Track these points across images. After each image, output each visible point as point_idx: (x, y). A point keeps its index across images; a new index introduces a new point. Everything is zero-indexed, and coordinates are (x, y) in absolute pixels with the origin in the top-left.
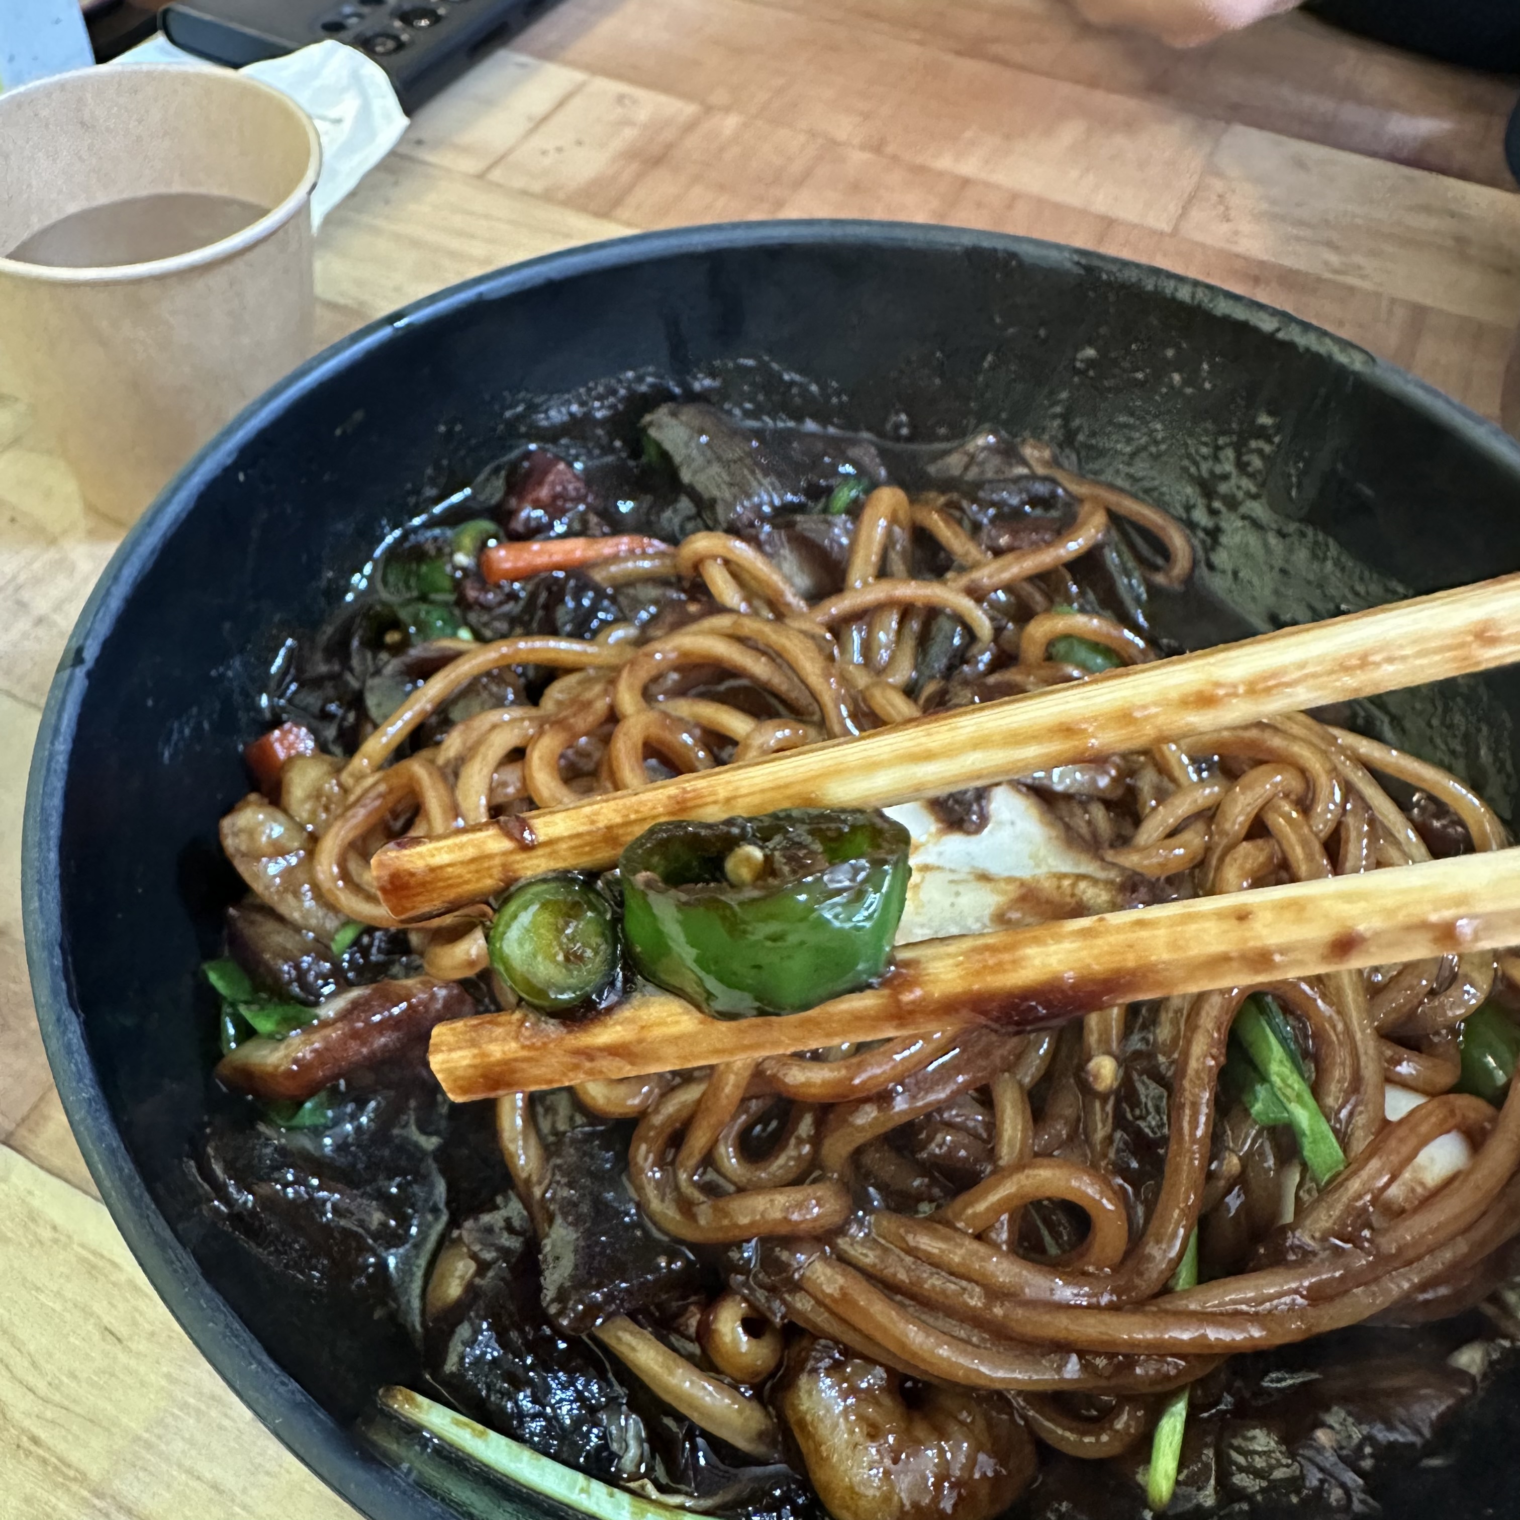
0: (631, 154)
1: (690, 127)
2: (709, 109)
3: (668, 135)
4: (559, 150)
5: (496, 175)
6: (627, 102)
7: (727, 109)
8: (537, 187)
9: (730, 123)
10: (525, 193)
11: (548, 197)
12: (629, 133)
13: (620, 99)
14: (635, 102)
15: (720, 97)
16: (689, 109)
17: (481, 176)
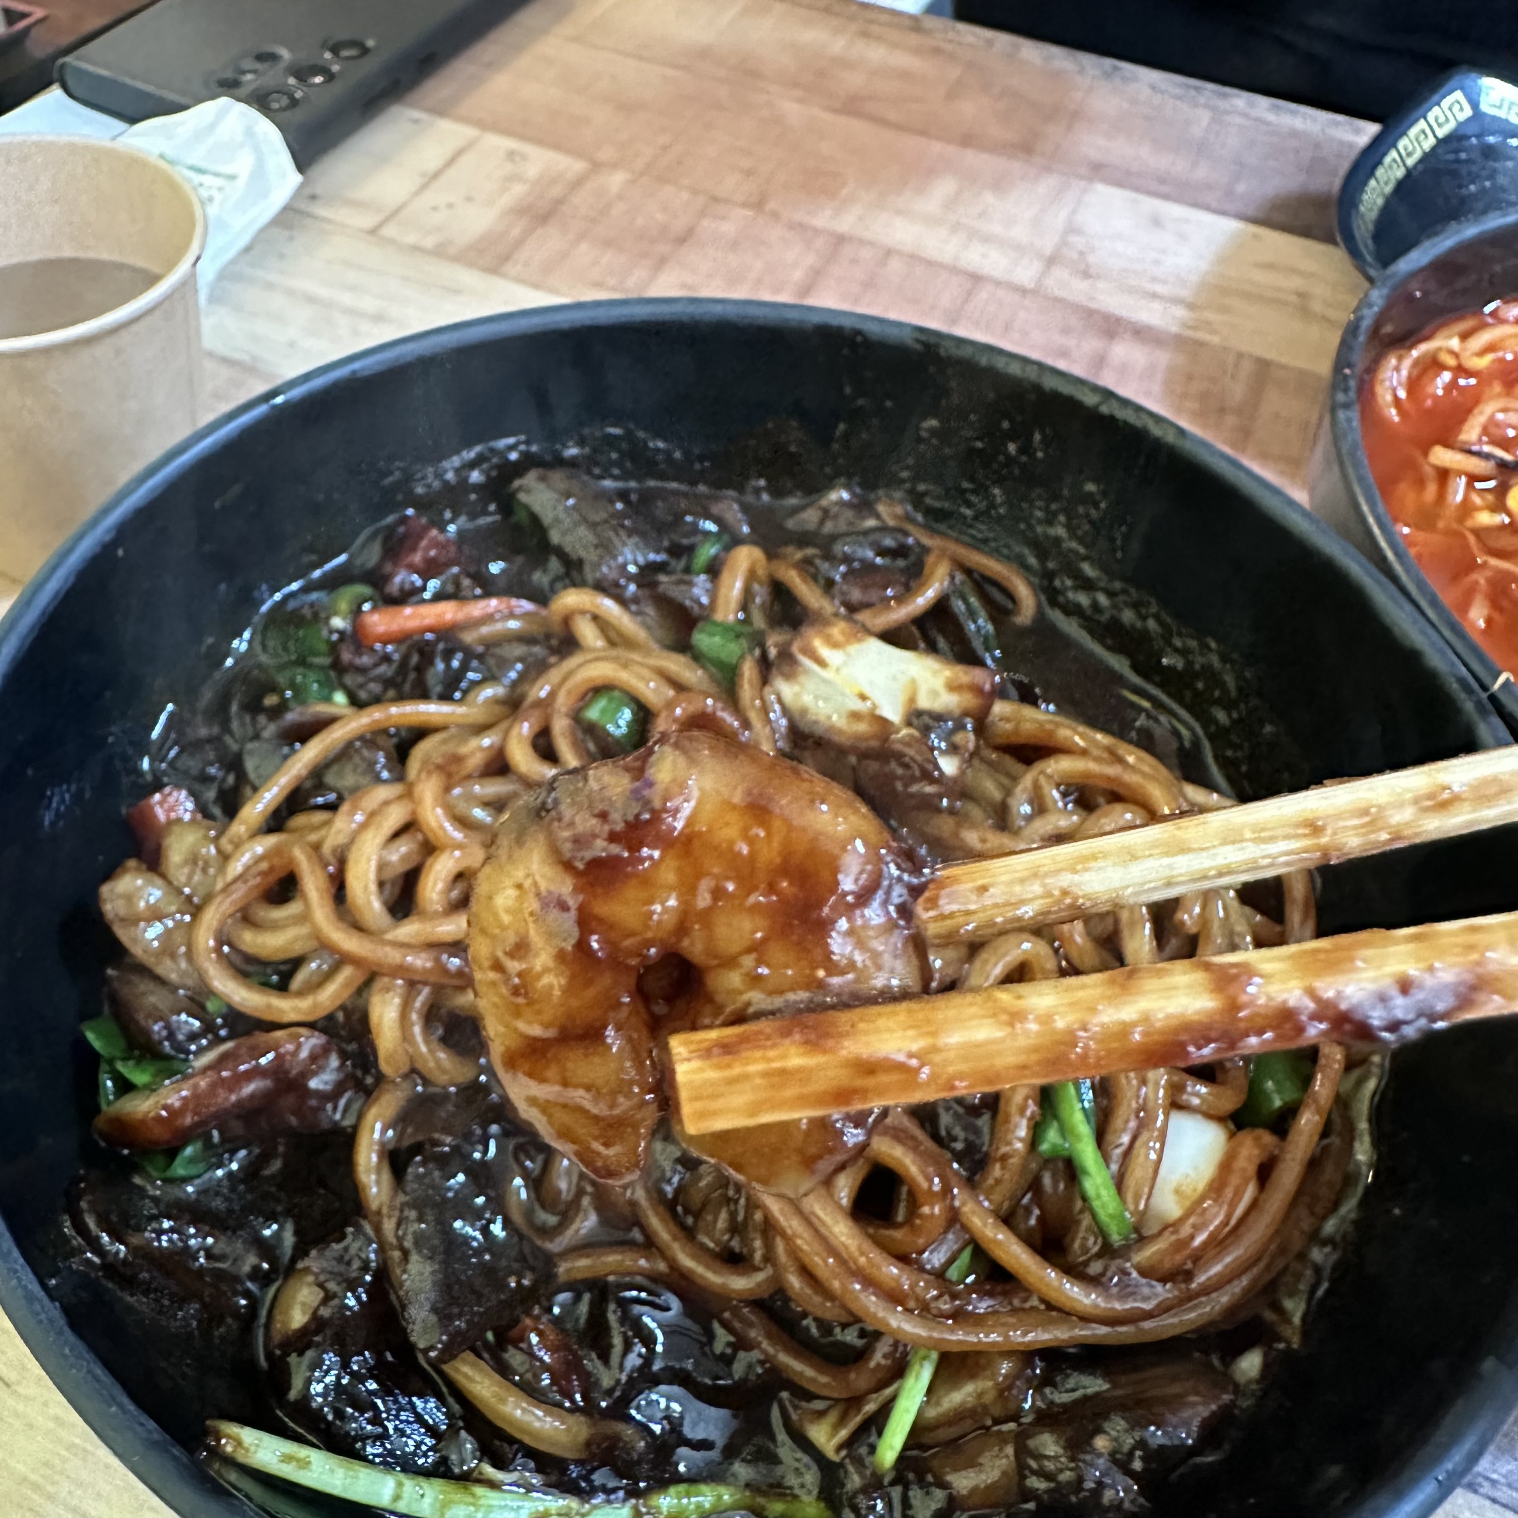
0: (520, 211)
1: (578, 183)
2: (596, 166)
3: (556, 191)
4: (450, 206)
5: (389, 231)
6: (517, 159)
7: (615, 166)
8: (429, 242)
9: (616, 180)
10: (416, 249)
11: (440, 252)
12: (518, 190)
13: (511, 155)
14: (524, 157)
15: (606, 154)
16: (579, 166)
17: (373, 232)
